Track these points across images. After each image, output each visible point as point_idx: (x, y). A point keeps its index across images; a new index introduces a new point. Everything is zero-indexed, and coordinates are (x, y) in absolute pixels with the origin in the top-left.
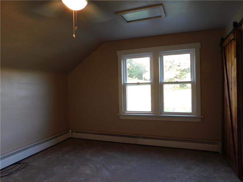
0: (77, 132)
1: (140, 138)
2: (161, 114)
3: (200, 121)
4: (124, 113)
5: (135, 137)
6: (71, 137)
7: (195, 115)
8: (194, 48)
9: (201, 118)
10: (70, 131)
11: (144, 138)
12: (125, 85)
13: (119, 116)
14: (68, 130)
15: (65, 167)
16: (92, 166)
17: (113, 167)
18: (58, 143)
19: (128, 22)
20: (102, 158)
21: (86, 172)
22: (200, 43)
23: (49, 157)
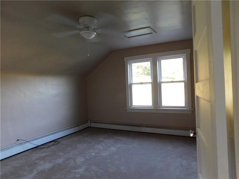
0: (94, 122)
1: (143, 127)
2: (160, 107)
3: (191, 113)
4: (131, 107)
5: (139, 126)
6: (89, 126)
7: (187, 108)
8: (185, 53)
9: (192, 111)
10: (89, 121)
11: (147, 127)
12: (131, 84)
13: (127, 109)
14: (88, 121)
15: (85, 145)
16: (104, 144)
17: (119, 146)
18: (79, 130)
19: (129, 37)
20: (112, 140)
21: (99, 148)
22: (190, 49)
23: (74, 139)
